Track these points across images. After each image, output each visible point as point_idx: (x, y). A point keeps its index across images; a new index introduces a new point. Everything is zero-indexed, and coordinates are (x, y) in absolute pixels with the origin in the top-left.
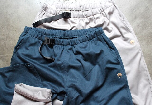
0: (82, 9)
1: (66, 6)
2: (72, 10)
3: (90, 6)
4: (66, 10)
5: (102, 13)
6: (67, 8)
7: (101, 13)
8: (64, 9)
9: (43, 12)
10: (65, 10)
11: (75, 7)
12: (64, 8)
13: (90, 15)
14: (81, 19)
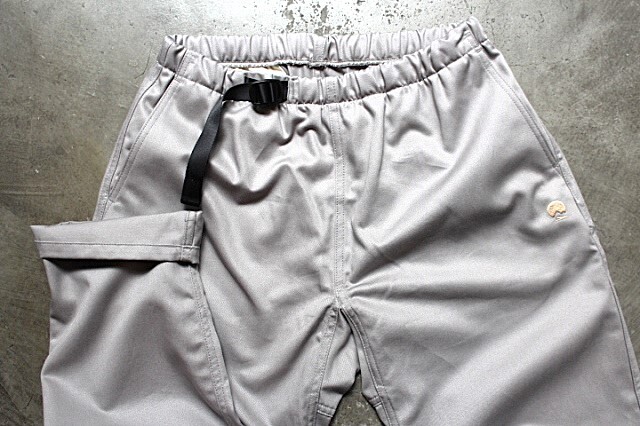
0: (336, 57)
1: (265, 46)
2: (291, 65)
3: (374, 46)
4: (268, 64)
5: (426, 80)
6: (271, 56)
7: (421, 79)
8: (258, 61)
9: (166, 75)
10: (264, 64)
11: (308, 52)
12: (260, 57)
13: (373, 89)
14: (334, 105)
